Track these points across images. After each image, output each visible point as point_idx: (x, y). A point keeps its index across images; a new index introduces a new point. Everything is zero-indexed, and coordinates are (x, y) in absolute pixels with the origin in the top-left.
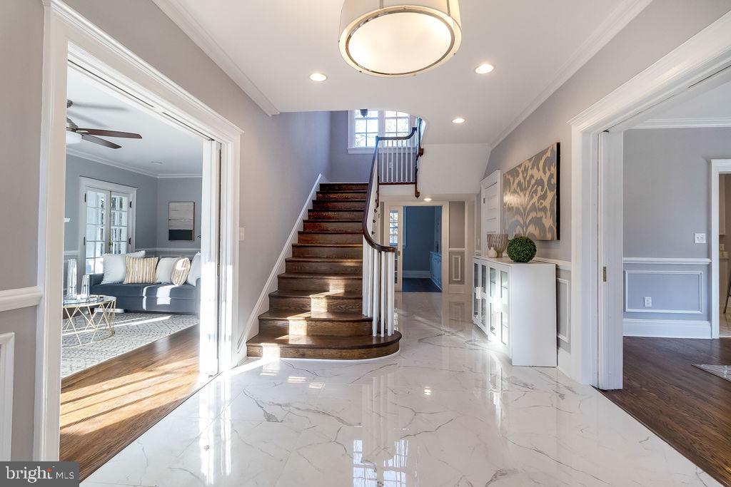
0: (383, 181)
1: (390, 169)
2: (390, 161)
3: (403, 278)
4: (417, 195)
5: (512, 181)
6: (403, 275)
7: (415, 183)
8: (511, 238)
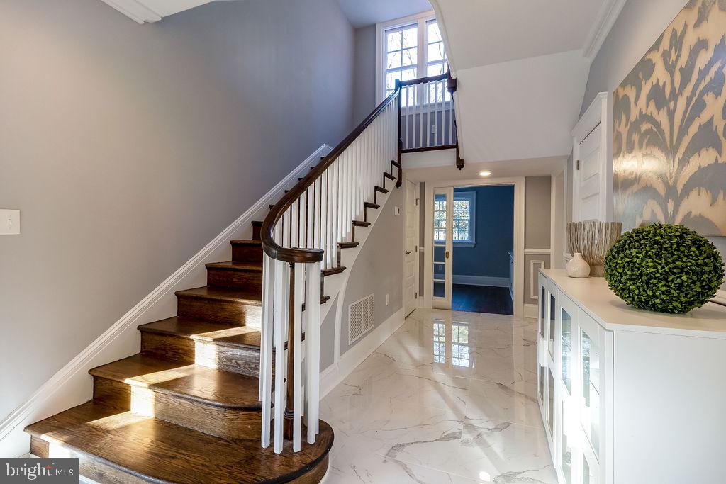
0: (407, 148)
1: (432, 135)
2: (432, 123)
3: (454, 285)
4: (460, 164)
5: (632, 99)
6: (453, 280)
7: (456, 146)
8: (627, 228)
